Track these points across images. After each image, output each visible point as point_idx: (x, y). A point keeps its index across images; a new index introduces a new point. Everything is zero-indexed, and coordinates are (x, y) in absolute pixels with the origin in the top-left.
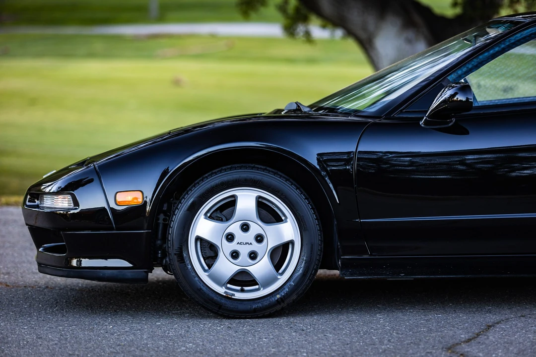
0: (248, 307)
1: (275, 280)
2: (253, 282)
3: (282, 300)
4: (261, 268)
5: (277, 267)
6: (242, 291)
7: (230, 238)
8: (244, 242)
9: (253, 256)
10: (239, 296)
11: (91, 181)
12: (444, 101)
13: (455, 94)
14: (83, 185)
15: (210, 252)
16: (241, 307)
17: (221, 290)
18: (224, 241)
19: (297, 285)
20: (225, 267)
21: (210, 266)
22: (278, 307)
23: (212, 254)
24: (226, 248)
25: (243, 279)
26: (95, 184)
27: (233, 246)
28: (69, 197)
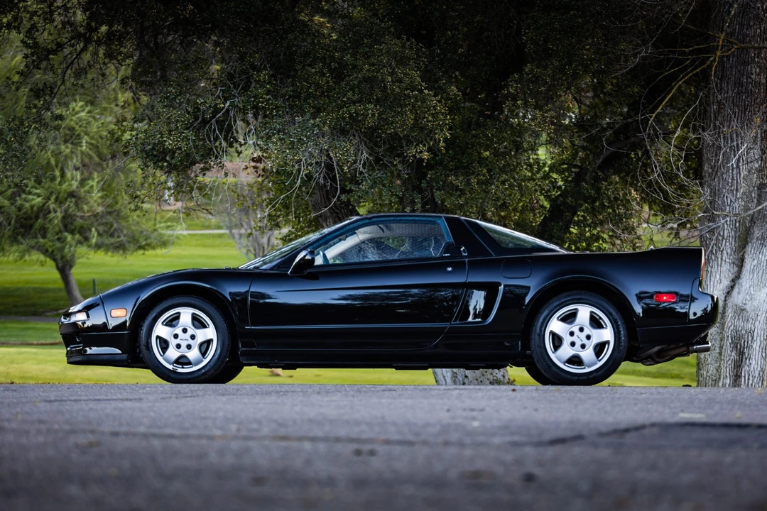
0: (185, 377)
1: (201, 361)
2: (189, 363)
3: (205, 373)
4: (193, 354)
5: (204, 354)
6: (183, 368)
7: (176, 336)
8: (184, 339)
9: (189, 347)
10: (180, 370)
11: (98, 305)
12: (301, 259)
13: (306, 255)
14: (94, 307)
15: (164, 345)
16: (181, 377)
17: (170, 367)
18: (172, 337)
19: (215, 365)
20: (173, 353)
21: (164, 353)
22: (203, 377)
23: (165, 346)
24: (173, 342)
25: (182, 361)
26: (100, 307)
27: (178, 341)
28: (85, 313)
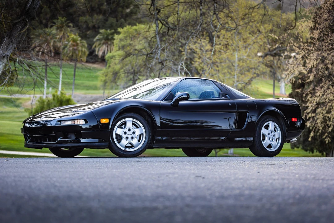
0: (131, 154)
1: (138, 145)
2: (133, 146)
3: (141, 151)
5: (139, 141)
8: (129, 134)
9: (132, 138)
10: (128, 150)
17: (123, 149)
18: (124, 134)
20: (124, 142)
21: (120, 142)
23: (120, 139)
27: (126, 136)
